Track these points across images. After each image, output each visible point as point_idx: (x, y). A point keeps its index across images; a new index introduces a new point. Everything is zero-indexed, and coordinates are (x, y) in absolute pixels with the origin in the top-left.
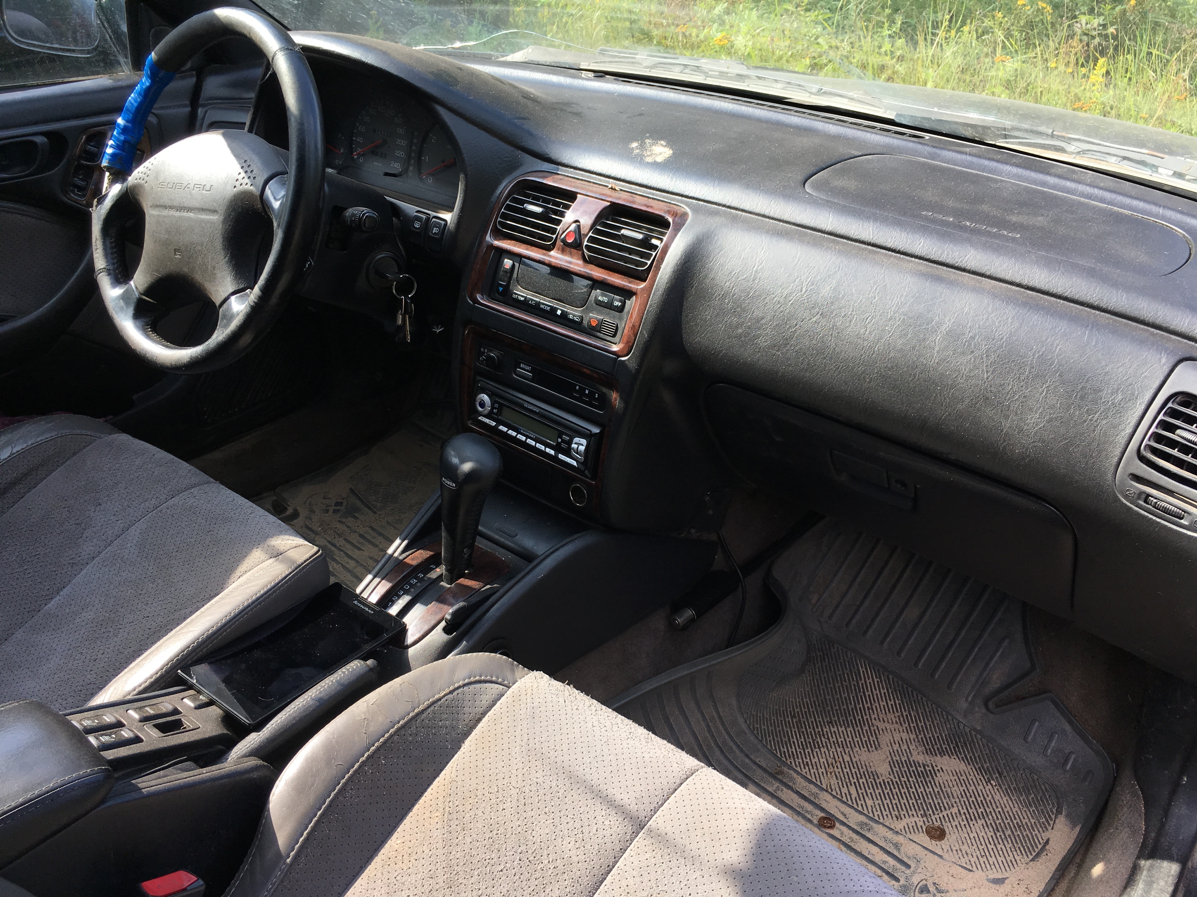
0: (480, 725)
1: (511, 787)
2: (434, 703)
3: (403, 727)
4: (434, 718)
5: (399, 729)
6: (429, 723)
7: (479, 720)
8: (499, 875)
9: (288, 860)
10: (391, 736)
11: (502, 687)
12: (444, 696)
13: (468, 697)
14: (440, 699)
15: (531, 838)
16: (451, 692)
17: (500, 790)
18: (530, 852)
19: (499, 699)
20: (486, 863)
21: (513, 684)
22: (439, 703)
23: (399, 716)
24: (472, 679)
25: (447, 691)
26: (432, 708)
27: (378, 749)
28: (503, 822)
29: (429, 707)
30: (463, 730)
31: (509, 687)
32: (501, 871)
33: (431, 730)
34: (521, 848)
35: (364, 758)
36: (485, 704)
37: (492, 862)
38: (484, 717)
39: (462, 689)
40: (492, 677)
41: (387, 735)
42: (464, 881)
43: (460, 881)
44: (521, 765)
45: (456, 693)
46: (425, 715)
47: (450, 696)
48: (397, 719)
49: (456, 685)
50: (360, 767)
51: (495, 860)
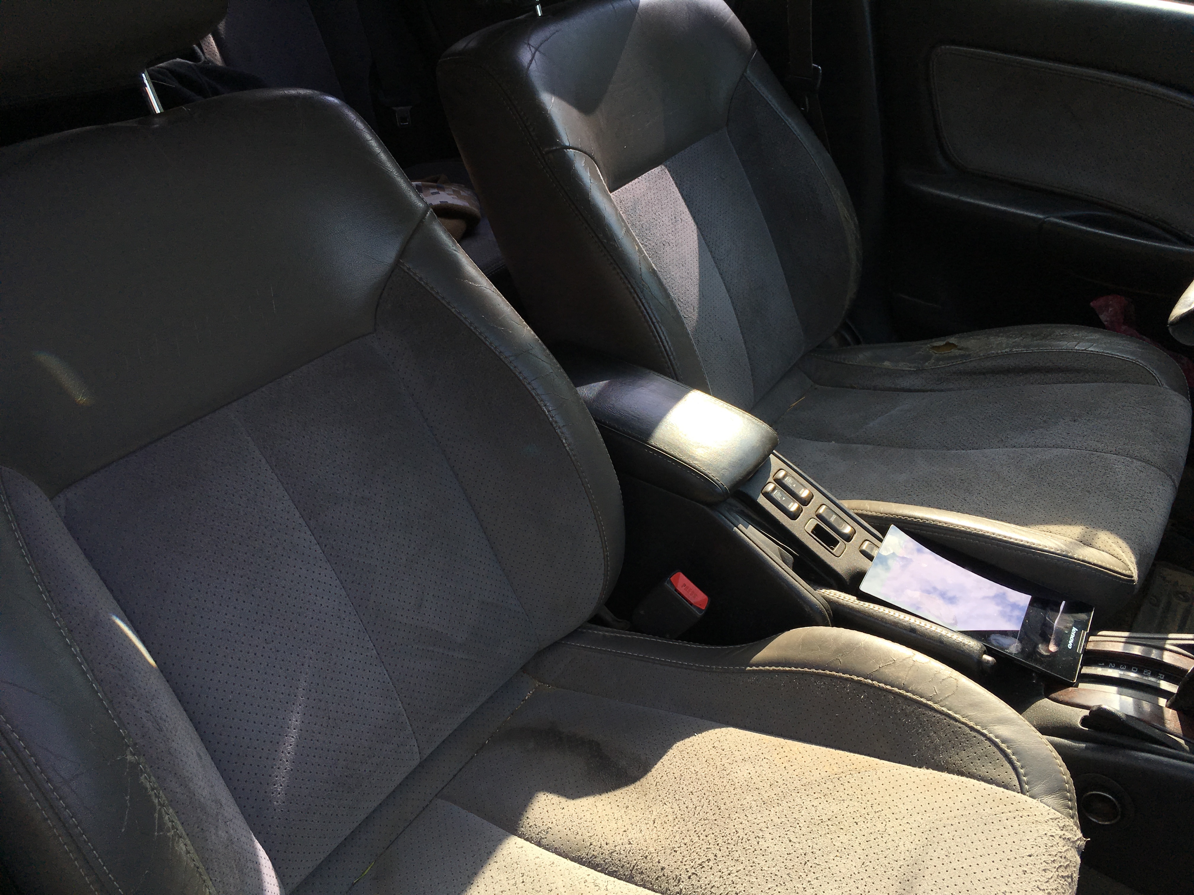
0: (956, 777)
1: (884, 823)
2: (949, 716)
3: (906, 698)
4: (933, 724)
5: (900, 695)
6: (924, 721)
7: (961, 774)
8: (786, 840)
9: (748, 668)
10: (890, 692)
11: (1017, 783)
12: (963, 723)
13: (979, 750)
14: (956, 720)
15: (832, 858)
16: (972, 729)
17: (877, 814)
18: (816, 861)
19: (998, 785)
20: (795, 825)
21: (1030, 796)
22: (952, 722)
23: (914, 688)
24: (1003, 746)
25: (971, 724)
26: (943, 717)
27: (872, 686)
28: (842, 827)
29: (942, 713)
30: (940, 761)
31: (1023, 792)
32: (790, 841)
33: (920, 728)
34: (818, 852)
35: (856, 678)
36: (983, 771)
37: (797, 830)
38: (967, 777)
39: (983, 739)
40: (1022, 767)
41: (889, 687)
42: (773, 812)
43: (773, 809)
44: (915, 825)
45: (974, 734)
46: (930, 713)
47: (967, 730)
48: (910, 689)
49: (985, 731)
50: (847, 679)
51: (800, 832)
